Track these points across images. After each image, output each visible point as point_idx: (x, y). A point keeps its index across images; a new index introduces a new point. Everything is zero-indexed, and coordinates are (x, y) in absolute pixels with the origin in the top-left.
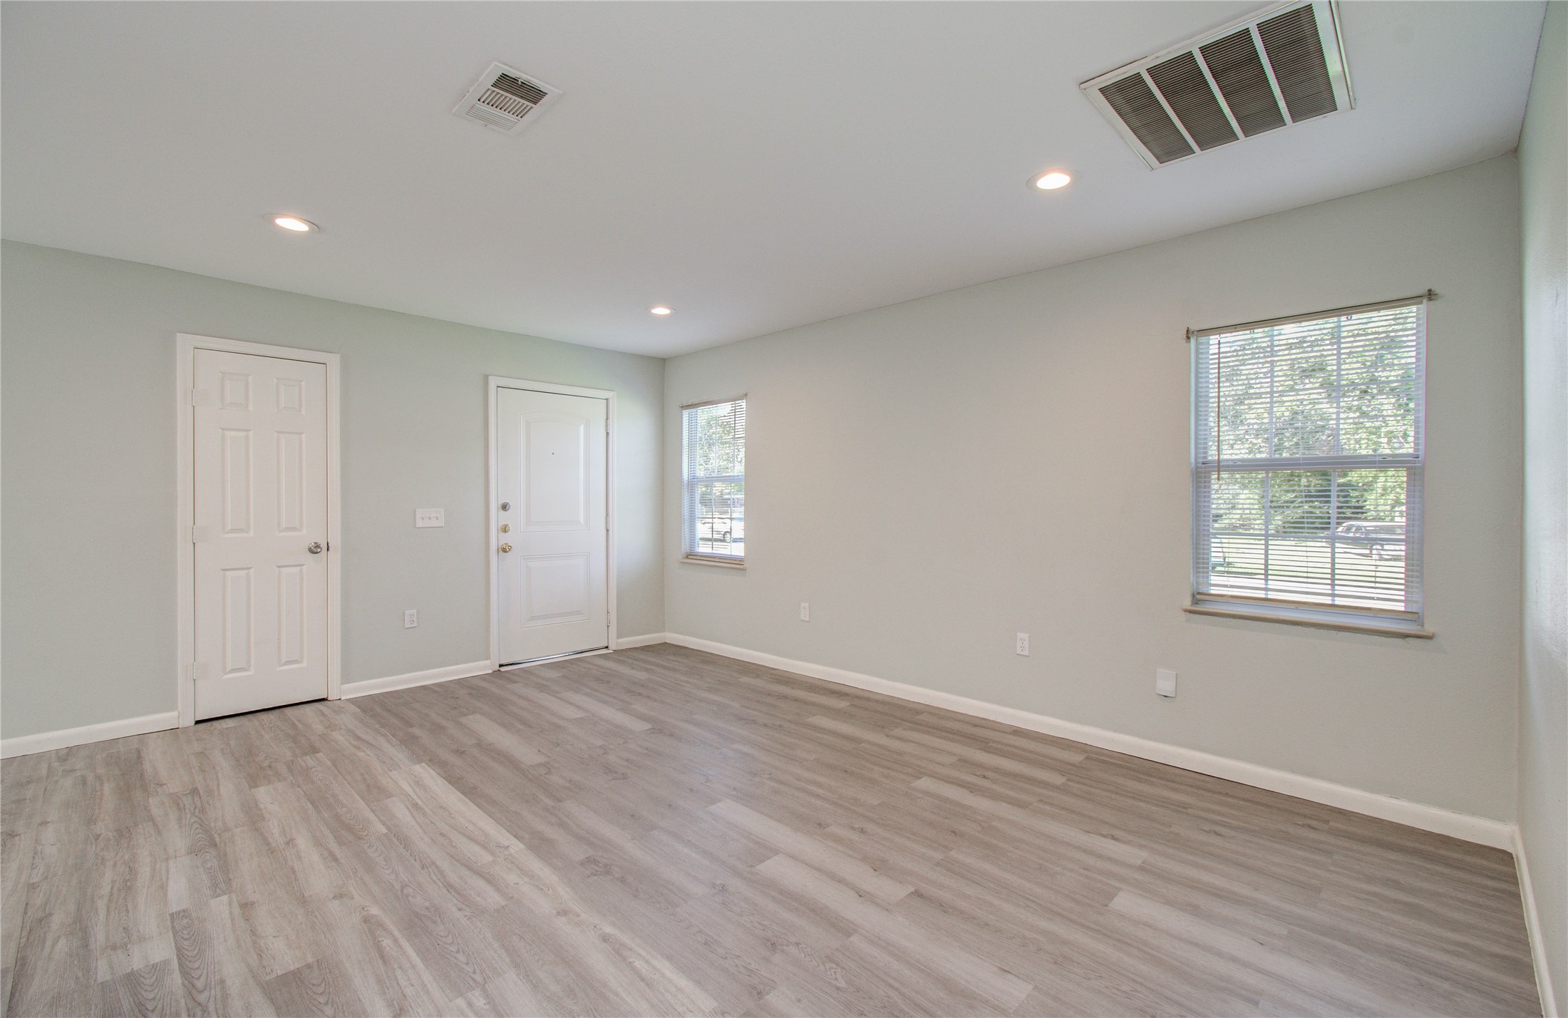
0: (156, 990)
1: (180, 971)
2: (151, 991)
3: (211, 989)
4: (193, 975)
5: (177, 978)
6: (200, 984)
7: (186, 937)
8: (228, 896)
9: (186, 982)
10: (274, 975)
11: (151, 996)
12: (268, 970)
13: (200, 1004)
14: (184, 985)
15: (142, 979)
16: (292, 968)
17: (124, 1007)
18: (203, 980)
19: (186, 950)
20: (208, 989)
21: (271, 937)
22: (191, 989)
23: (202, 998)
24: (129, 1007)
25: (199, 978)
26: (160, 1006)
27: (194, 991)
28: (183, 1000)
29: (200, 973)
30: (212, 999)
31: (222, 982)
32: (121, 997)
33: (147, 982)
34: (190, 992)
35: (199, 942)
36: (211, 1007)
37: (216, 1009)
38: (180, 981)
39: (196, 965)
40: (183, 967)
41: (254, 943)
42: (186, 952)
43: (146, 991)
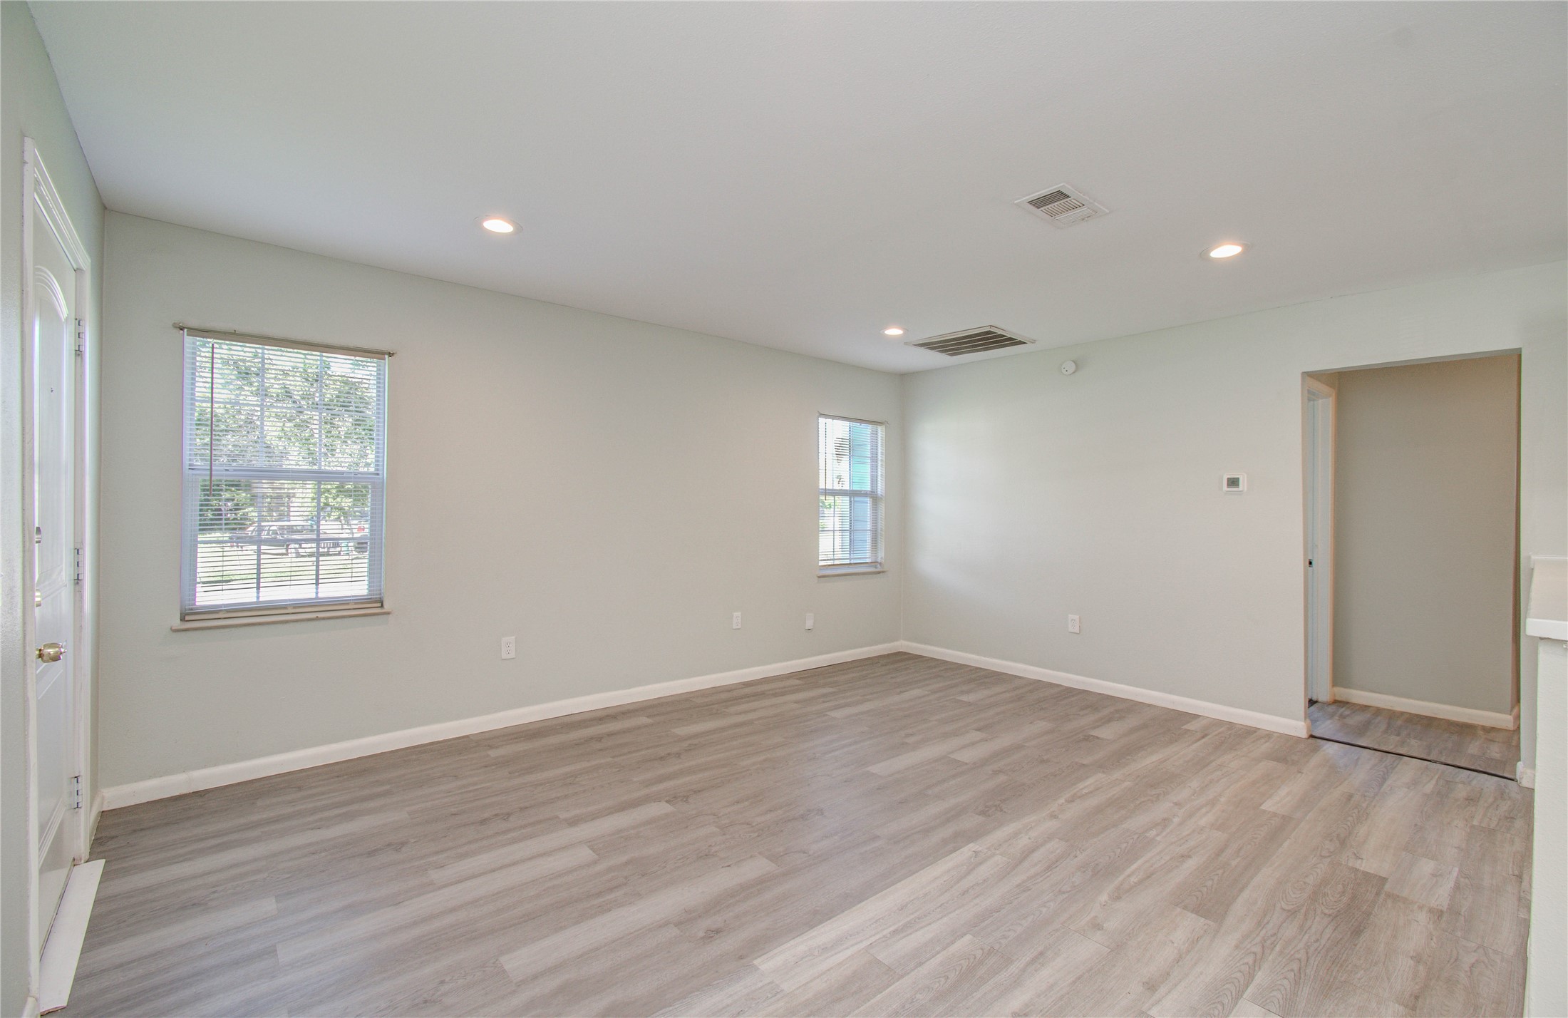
0: (1279, 982)
1: (1252, 981)
2: (1283, 986)
3: (1248, 949)
4: (1247, 969)
5: (1260, 977)
6: (1250, 959)
7: (1220, 1007)
8: (1148, 1013)
9: (1256, 968)
10: (1207, 921)
11: (1285, 982)
12: (1206, 927)
13: (1263, 947)
14: (1260, 968)
15: (1281, 1002)
16: (1194, 915)
17: (1307, 992)
18: (1246, 961)
19: (1232, 995)
20: (1249, 951)
21: (1175, 945)
22: (1258, 962)
23: (1258, 949)
24: (1305, 988)
25: (1247, 963)
26: (1286, 969)
27: (1258, 957)
28: (1270, 958)
29: (1242, 966)
30: (1254, 943)
31: (1237, 947)
32: (1305, 1001)
33: (1280, 996)
34: (1261, 959)
35: (1217, 992)
36: (1258, 939)
37: (1258, 935)
38: (1260, 973)
39: (1238, 975)
40: (1248, 983)
41: (1188, 952)
42: (1234, 993)
43: (1286, 989)
